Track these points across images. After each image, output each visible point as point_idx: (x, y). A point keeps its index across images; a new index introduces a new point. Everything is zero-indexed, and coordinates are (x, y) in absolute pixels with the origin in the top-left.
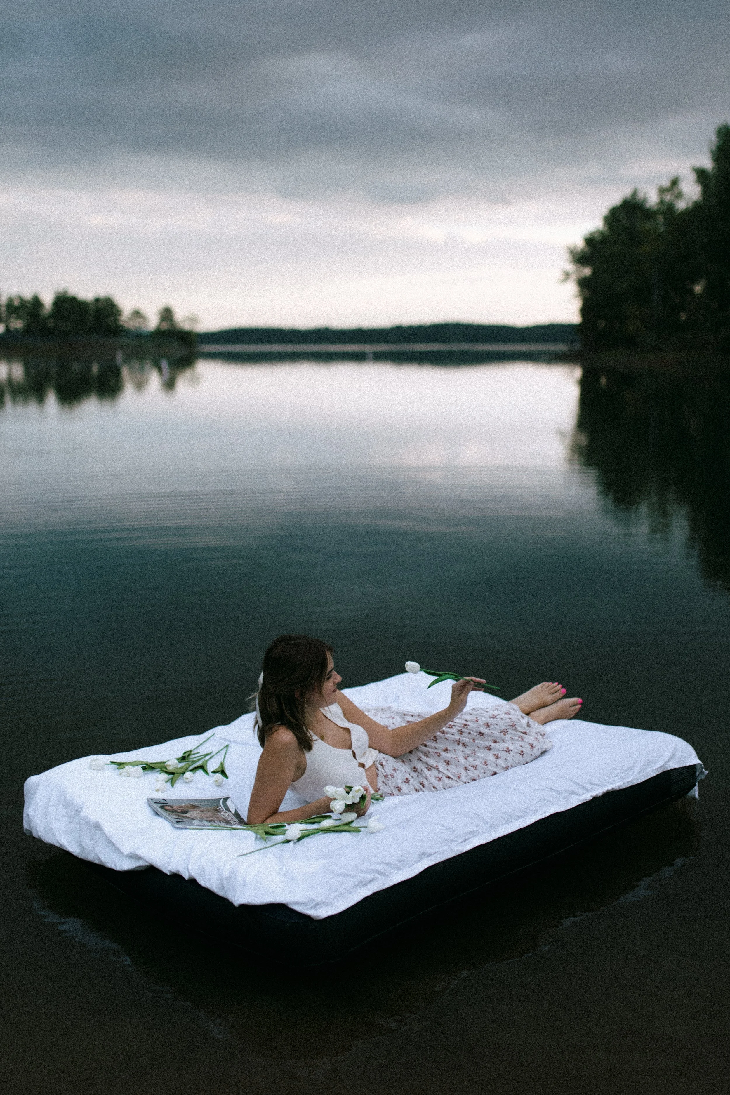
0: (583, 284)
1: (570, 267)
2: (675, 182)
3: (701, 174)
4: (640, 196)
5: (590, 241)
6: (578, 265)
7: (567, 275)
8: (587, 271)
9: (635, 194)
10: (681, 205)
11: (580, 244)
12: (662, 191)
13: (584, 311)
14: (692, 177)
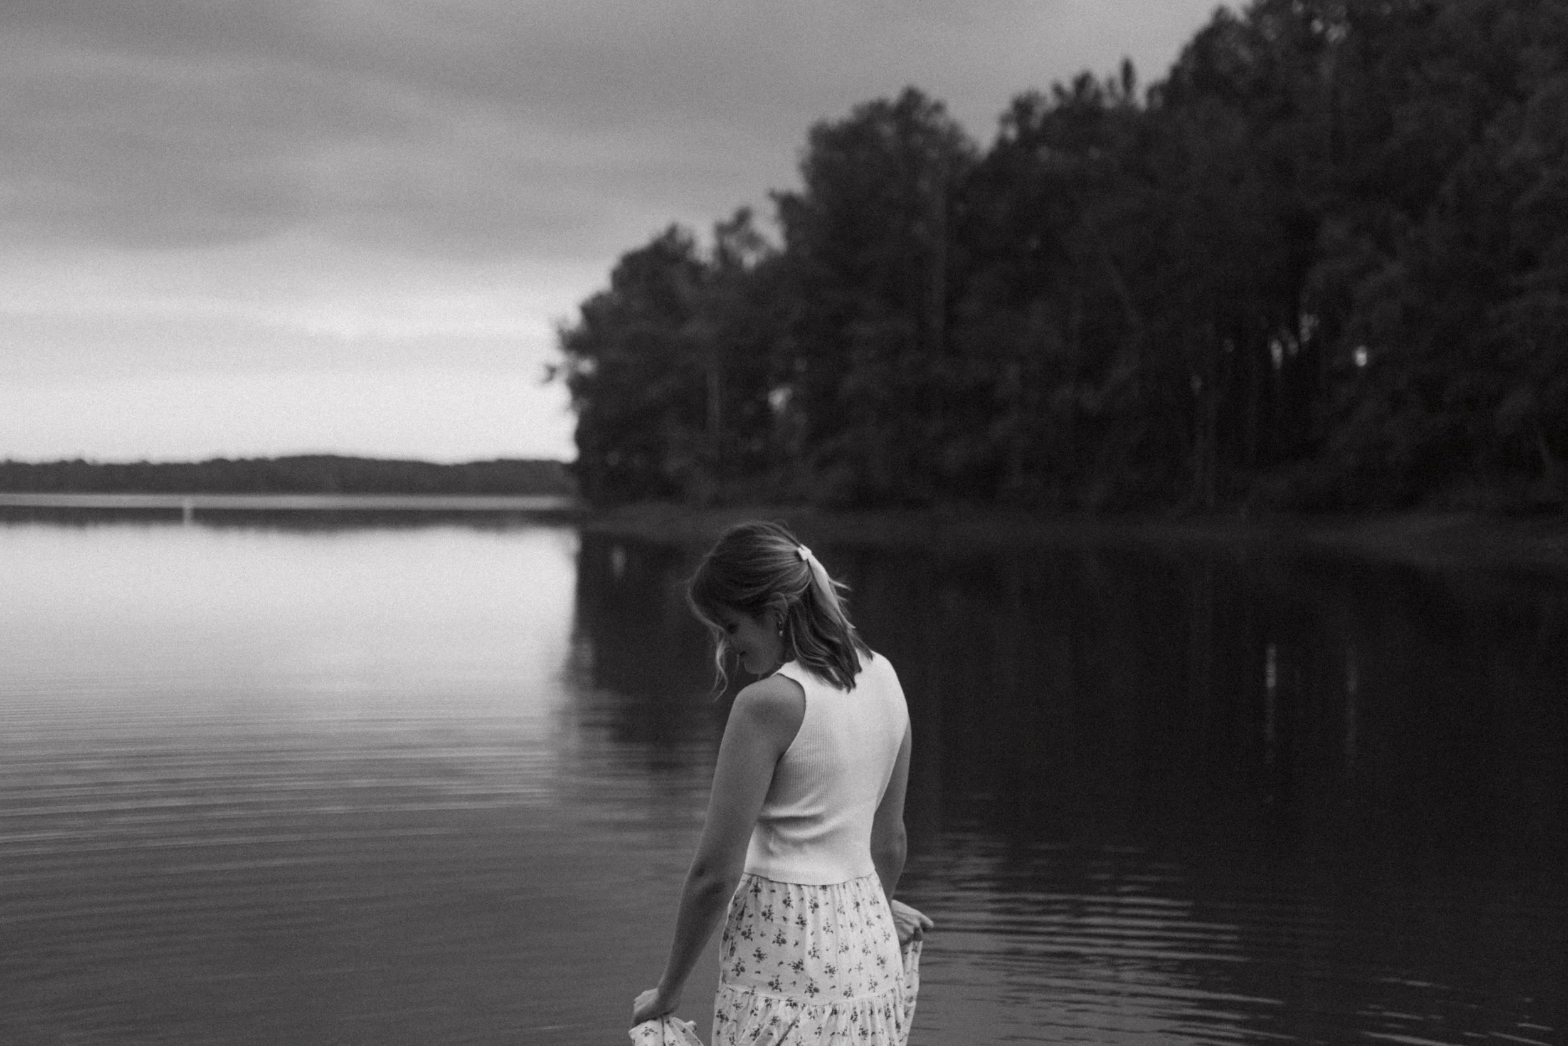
0: (579, 386)
1: (558, 358)
2: (743, 217)
3: (788, 205)
4: (682, 237)
5: (591, 310)
6: (573, 353)
7: (552, 371)
8: (587, 366)
9: (672, 232)
10: (750, 259)
11: (574, 319)
12: (722, 230)
13: (581, 437)
14: (770, 209)
